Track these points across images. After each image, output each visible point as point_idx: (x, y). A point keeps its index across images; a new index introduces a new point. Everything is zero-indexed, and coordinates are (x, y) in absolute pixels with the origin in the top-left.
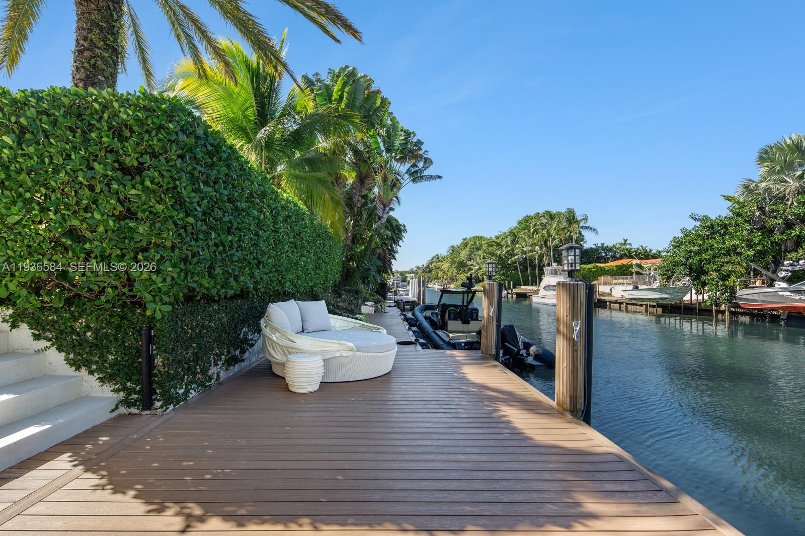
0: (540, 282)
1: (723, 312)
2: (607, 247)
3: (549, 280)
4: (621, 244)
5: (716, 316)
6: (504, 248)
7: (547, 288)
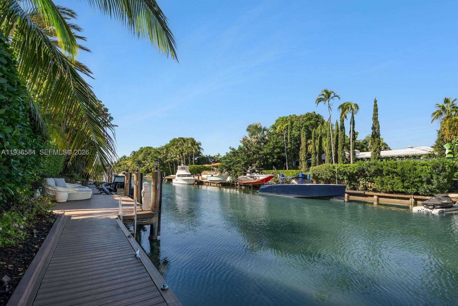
0: (176, 173)
1: (238, 185)
2: (211, 157)
3: (179, 172)
4: (217, 156)
5: (236, 186)
6: (162, 155)
7: (179, 176)
